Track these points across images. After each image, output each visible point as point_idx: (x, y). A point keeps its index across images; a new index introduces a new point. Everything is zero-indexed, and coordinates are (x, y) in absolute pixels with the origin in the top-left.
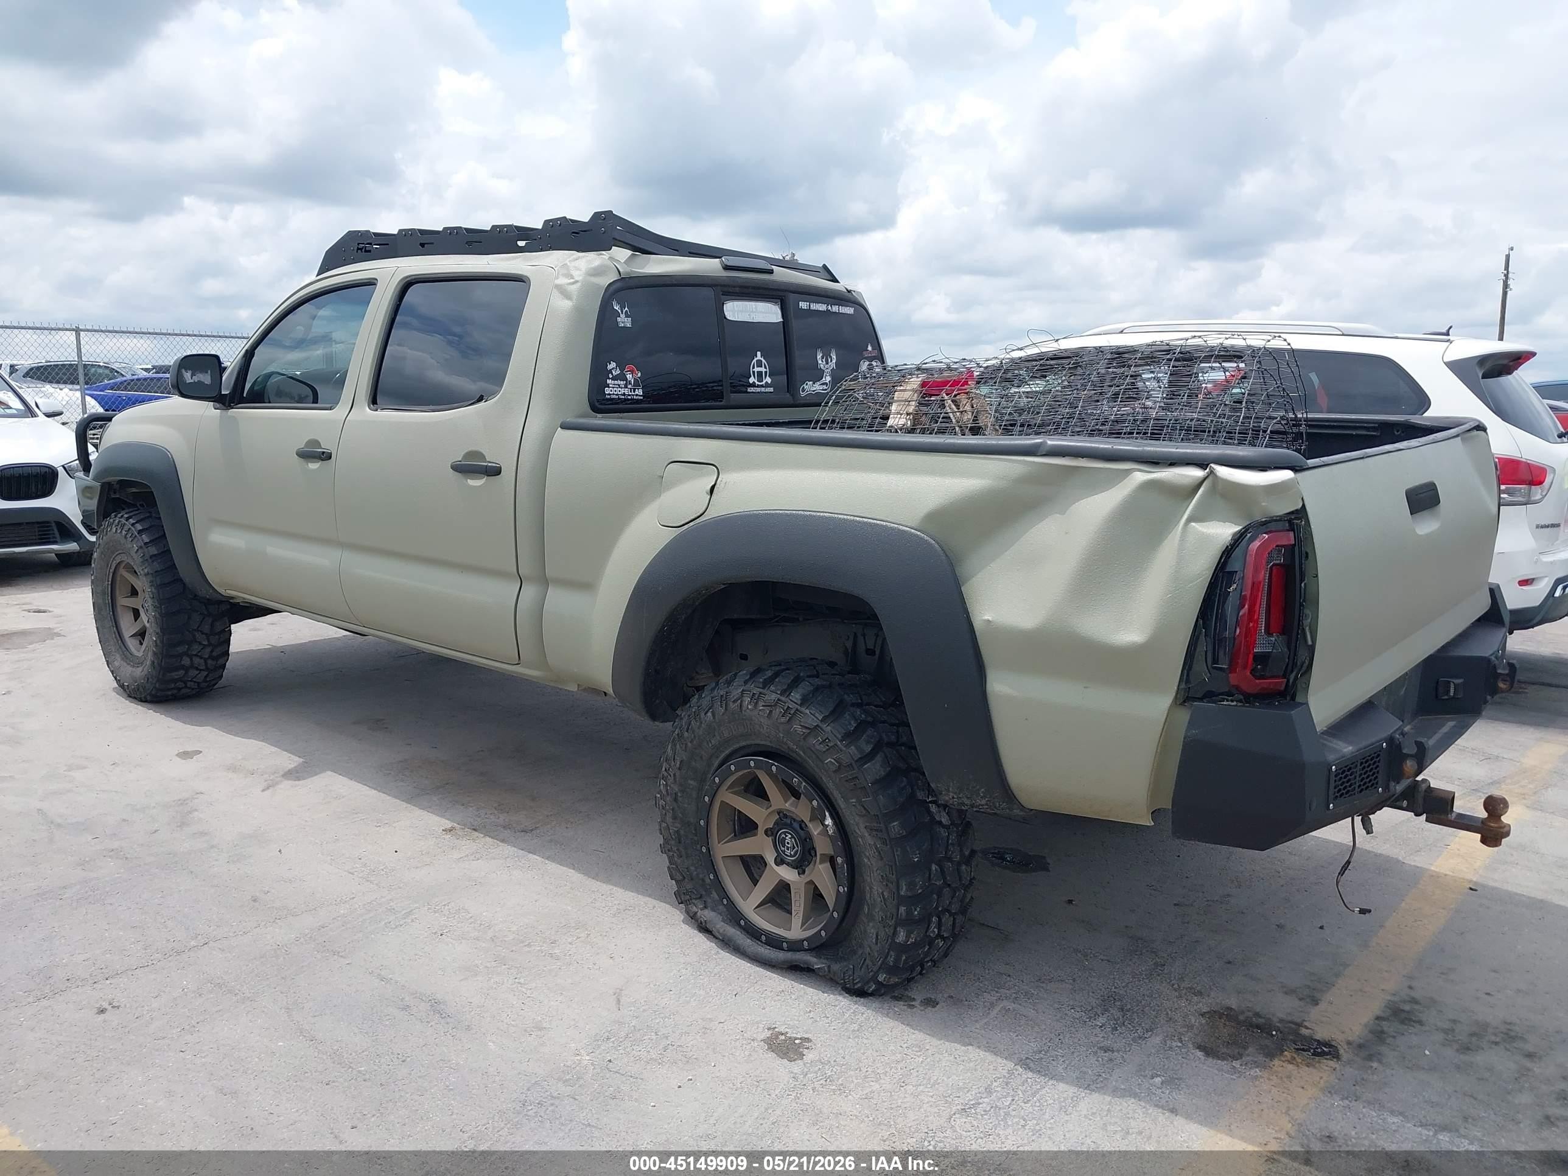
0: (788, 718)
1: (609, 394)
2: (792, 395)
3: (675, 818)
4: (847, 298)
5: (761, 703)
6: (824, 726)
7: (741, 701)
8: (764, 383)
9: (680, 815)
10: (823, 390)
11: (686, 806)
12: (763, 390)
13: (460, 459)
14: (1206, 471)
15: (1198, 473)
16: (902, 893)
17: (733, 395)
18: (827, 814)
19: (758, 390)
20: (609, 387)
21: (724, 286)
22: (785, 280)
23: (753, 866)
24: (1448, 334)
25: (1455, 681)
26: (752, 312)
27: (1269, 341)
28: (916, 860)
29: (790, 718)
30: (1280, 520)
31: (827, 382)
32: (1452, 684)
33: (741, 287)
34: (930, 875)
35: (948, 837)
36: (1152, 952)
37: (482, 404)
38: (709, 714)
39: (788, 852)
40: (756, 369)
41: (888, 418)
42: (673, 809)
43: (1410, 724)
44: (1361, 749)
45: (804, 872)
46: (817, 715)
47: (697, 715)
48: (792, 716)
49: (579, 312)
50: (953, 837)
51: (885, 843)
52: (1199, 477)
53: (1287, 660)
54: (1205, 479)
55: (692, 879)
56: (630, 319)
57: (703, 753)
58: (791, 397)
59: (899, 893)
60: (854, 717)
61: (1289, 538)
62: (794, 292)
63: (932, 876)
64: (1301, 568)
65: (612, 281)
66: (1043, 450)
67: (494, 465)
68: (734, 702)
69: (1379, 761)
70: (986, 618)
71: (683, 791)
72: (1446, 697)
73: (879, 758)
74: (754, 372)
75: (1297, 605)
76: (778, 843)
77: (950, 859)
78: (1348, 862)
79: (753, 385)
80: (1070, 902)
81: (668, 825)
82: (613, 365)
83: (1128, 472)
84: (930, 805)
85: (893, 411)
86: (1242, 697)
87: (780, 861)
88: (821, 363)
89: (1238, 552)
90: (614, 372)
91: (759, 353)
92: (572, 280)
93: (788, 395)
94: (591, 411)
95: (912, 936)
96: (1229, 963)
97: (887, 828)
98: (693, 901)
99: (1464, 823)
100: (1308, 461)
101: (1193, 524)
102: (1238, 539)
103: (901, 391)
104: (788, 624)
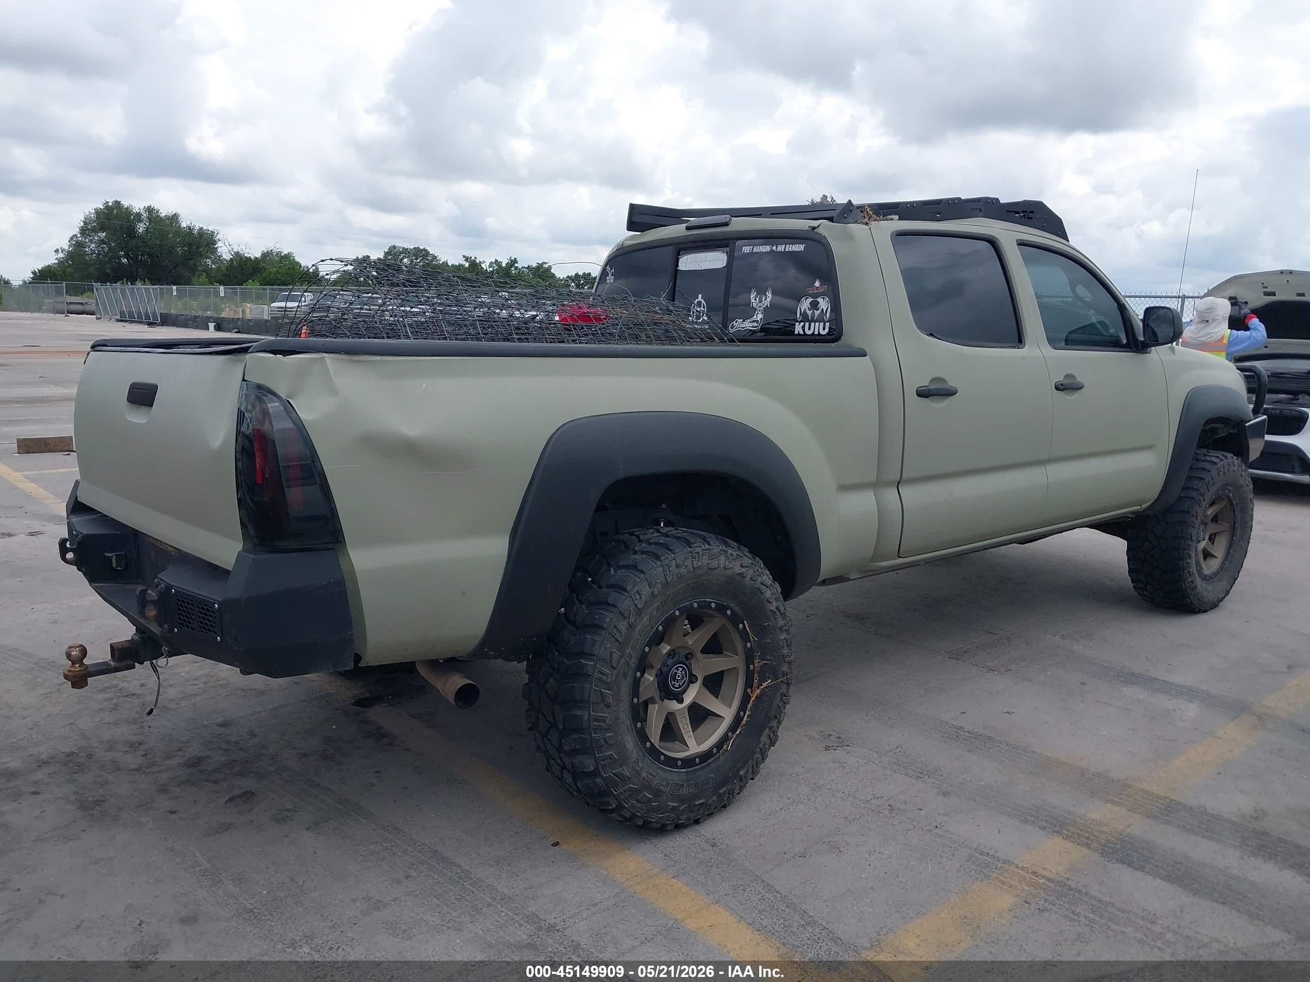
2: (722, 331)
10: (753, 327)
21: (683, 244)
31: (758, 319)
33: (691, 242)
40: (696, 309)
62: (739, 239)
88: (754, 302)
91: (700, 296)
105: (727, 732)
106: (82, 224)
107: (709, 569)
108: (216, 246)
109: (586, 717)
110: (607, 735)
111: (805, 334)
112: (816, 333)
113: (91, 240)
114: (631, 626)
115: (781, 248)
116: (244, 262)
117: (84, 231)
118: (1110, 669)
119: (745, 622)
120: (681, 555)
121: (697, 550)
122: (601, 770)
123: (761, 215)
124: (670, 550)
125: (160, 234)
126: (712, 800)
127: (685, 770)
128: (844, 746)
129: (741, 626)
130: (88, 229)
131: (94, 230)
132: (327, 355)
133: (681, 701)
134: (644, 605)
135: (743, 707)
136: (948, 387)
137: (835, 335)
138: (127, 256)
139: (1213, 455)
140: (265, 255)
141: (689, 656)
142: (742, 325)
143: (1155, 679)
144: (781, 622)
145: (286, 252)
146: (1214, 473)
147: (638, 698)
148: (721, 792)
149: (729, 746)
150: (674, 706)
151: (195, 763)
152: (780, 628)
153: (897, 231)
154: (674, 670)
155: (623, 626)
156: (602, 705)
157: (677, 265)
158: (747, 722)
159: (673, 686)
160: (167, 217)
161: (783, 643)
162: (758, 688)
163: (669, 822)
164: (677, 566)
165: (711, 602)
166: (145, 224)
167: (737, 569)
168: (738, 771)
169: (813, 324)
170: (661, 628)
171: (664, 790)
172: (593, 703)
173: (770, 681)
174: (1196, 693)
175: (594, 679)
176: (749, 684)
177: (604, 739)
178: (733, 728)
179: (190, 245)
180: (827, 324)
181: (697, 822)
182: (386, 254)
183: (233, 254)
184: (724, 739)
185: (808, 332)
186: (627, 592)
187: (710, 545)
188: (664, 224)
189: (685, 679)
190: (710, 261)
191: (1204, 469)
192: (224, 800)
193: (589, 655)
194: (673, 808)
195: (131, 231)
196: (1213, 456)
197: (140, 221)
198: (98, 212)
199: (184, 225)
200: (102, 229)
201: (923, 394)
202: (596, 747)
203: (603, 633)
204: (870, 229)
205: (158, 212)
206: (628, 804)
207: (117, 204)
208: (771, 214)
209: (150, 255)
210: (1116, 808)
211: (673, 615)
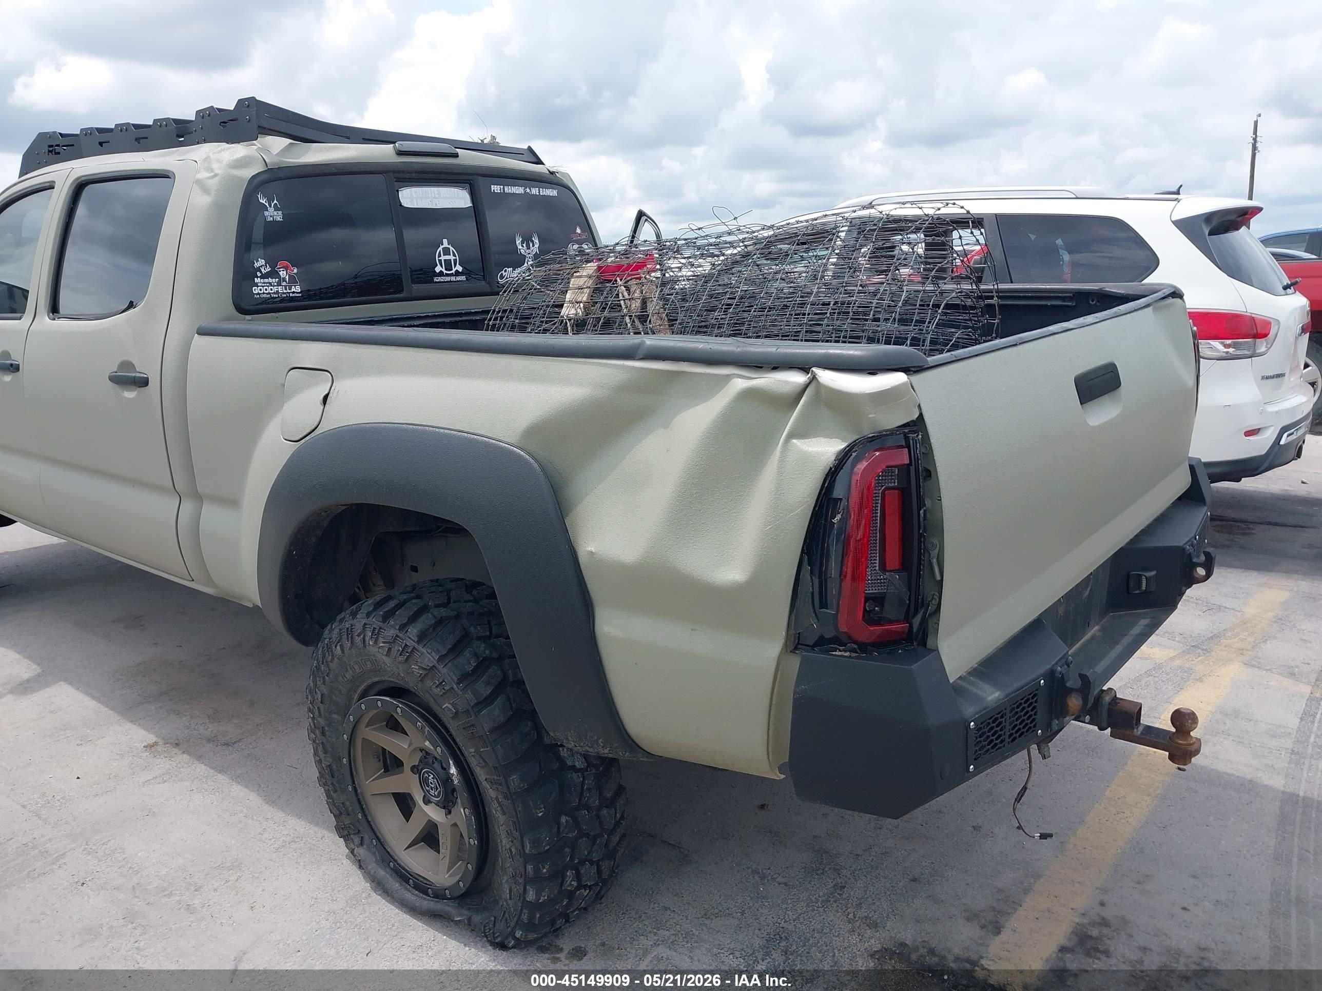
0: (406, 657)
1: (258, 294)
2: (489, 283)
3: (325, 752)
4: (551, 179)
5: (381, 640)
6: (440, 667)
7: (364, 636)
8: (453, 271)
9: (330, 749)
11: (334, 740)
12: (453, 279)
13: (115, 370)
14: (808, 377)
15: (798, 378)
16: (527, 851)
17: (415, 286)
18: (451, 762)
19: (448, 279)
20: (258, 286)
21: (399, 172)
22: (472, 163)
23: (405, 803)
24: (1178, 193)
25: (1145, 574)
26: (435, 198)
27: (939, 209)
28: (540, 815)
29: (408, 657)
30: (892, 434)
32: (1144, 577)
33: (417, 172)
34: (559, 828)
35: (583, 783)
36: (835, 870)
37: (132, 311)
38: (338, 647)
39: (432, 792)
40: (443, 258)
41: (561, 306)
42: (322, 743)
43: (1097, 624)
44: (1010, 694)
45: (450, 812)
46: (433, 654)
47: (329, 647)
48: (408, 654)
49: (218, 207)
50: (589, 782)
51: (506, 797)
52: (799, 384)
53: (908, 602)
54: (807, 386)
55: (348, 815)
56: (280, 213)
57: (341, 687)
58: (488, 285)
59: (524, 851)
60: (476, 655)
61: (903, 458)
62: (484, 176)
63: (562, 829)
64: (918, 492)
65: (257, 172)
66: (641, 353)
67: (142, 375)
68: (358, 636)
69: (1036, 702)
70: (589, 549)
71: (329, 725)
72: (1137, 592)
73: (499, 701)
74: (440, 261)
75: (916, 536)
76: (424, 782)
77: (586, 807)
78: (1025, 788)
79: (441, 274)
80: (762, 807)
81: (320, 759)
82: (262, 262)
83: (728, 377)
84: (561, 749)
85: (567, 300)
86: (856, 647)
87: (427, 801)
88: (522, 249)
89: (842, 475)
90: (263, 270)
91: (445, 241)
92: (212, 174)
93: (484, 283)
94: (238, 313)
95: (543, 894)
96: (914, 880)
97: (506, 781)
98: (352, 836)
99: (1152, 738)
100: (929, 359)
101: (794, 441)
102: (843, 458)
103: (578, 277)
104: (451, 535)
115: (535, 191)
157: (397, 199)
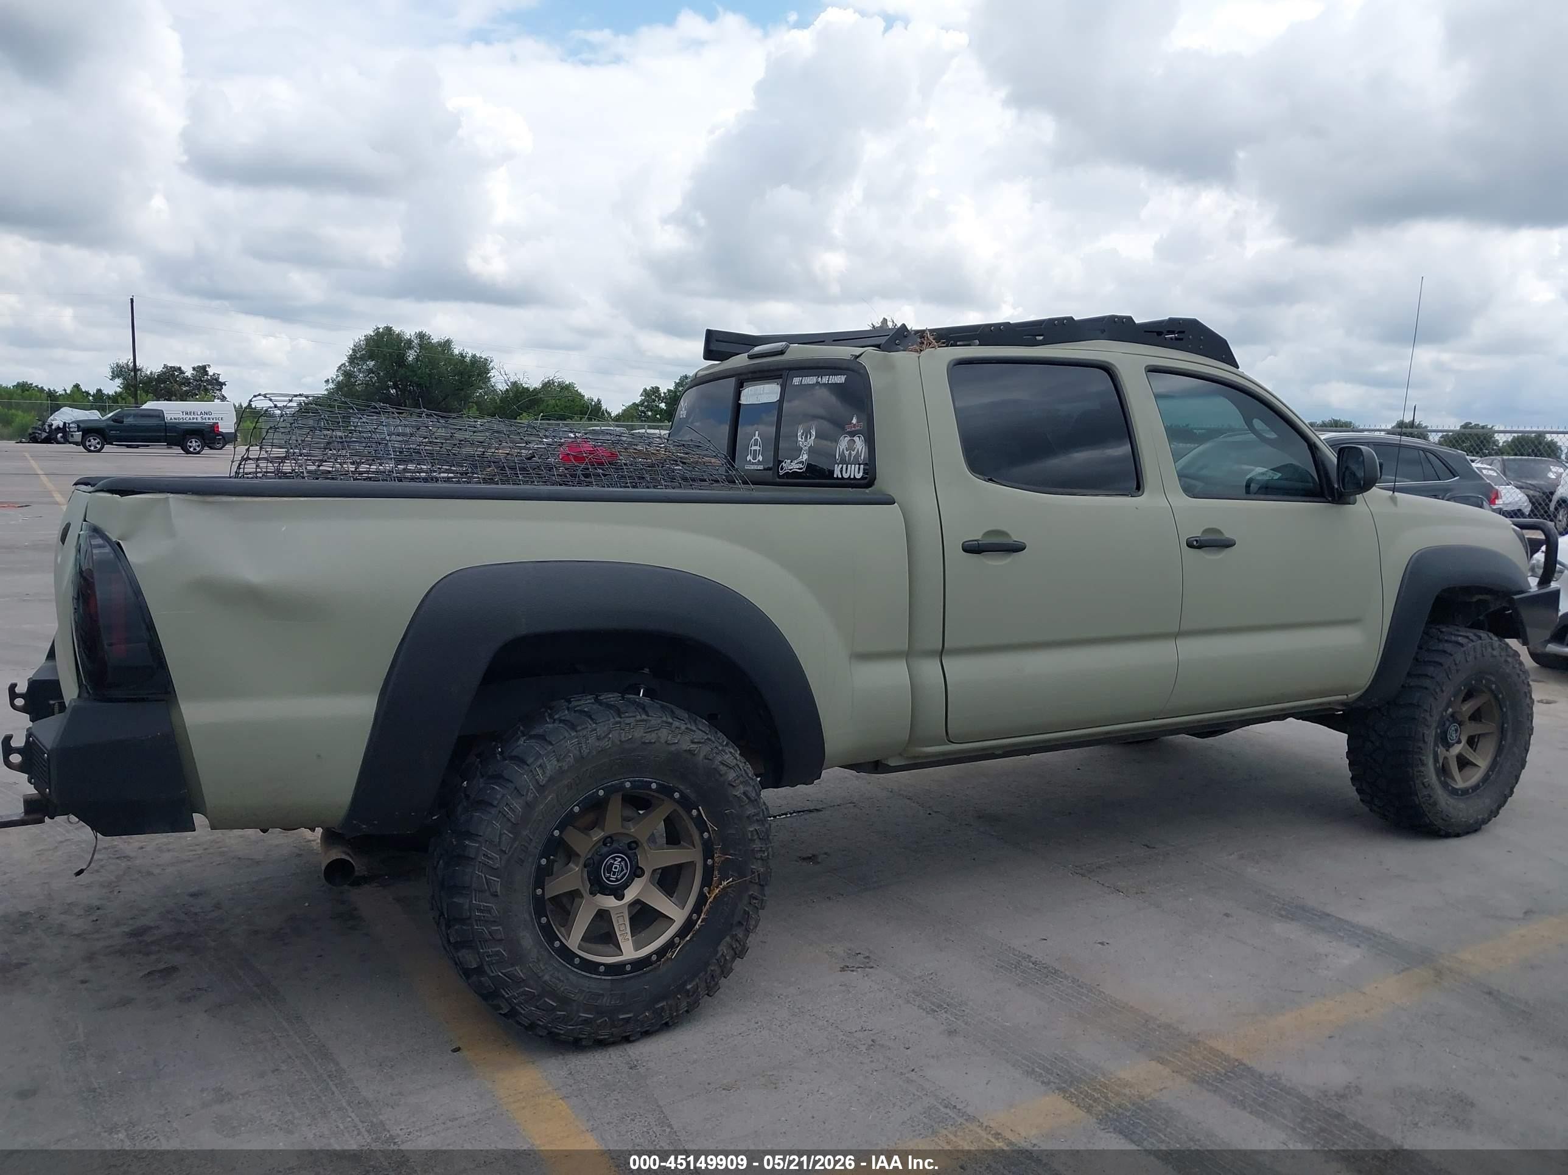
8: (757, 461)
10: (799, 469)
12: (756, 467)
19: (752, 467)
21: (741, 374)
26: (760, 394)
31: (804, 460)
33: (751, 373)
40: (754, 447)
74: (752, 450)
79: (749, 463)
88: (800, 441)
91: (758, 432)
105: (673, 938)
106: (351, 352)
107: (644, 743)
108: (489, 375)
109: (467, 906)
110: (493, 928)
111: (843, 478)
112: (852, 477)
113: (360, 369)
114: (529, 806)
115: (825, 380)
116: (521, 393)
117: (352, 359)
118: (1277, 899)
119: (700, 808)
120: (604, 726)
121: (628, 721)
122: (486, 968)
123: (824, 341)
124: (592, 719)
125: (430, 362)
126: (644, 1015)
127: (609, 978)
128: (866, 967)
129: (694, 812)
130: (356, 358)
131: (363, 359)
132: (172, 495)
133: (620, 897)
134: (549, 781)
135: (697, 909)
136: (1011, 542)
137: (869, 480)
138: (395, 386)
139: (1461, 634)
140: (547, 385)
141: (634, 845)
142: (792, 466)
143: (1328, 915)
144: (751, 810)
145: (567, 383)
146: (1459, 657)
147: (543, 890)
148: (657, 1006)
149: (672, 955)
150: (609, 902)
151: (138, 933)
152: (748, 817)
153: (956, 360)
154: (608, 860)
155: (517, 805)
156: (487, 894)
157: (739, 399)
158: (701, 926)
159: (608, 878)
160: (439, 344)
161: (752, 835)
162: (717, 887)
163: (585, 1037)
164: (599, 739)
165: (652, 782)
166: (416, 352)
167: (685, 744)
168: (685, 983)
169: (849, 466)
170: (577, 809)
171: (575, 998)
172: (475, 890)
173: (731, 879)
174: (1372, 937)
175: (477, 863)
176: (707, 881)
177: (489, 932)
178: (682, 933)
179: (461, 374)
180: (862, 466)
181: (627, 1040)
182: (677, 385)
183: (509, 384)
184: (670, 945)
185: (846, 476)
186: (528, 765)
187: (648, 716)
188: (737, 352)
189: (625, 871)
190: (767, 393)
191: (1445, 652)
192: (141, 975)
193: (470, 835)
194: (585, 1020)
195: (400, 360)
196: (1461, 636)
197: (410, 348)
198: (368, 339)
199: (456, 352)
200: (371, 358)
201: (972, 549)
202: (480, 941)
203: (493, 811)
204: (919, 357)
205: (429, 338)
206: (524, 1010)
207: (389, 330)
208: (834, 341)
209: (419, 385)
210: (1160, 1067)
211: (595, 795)
